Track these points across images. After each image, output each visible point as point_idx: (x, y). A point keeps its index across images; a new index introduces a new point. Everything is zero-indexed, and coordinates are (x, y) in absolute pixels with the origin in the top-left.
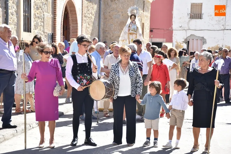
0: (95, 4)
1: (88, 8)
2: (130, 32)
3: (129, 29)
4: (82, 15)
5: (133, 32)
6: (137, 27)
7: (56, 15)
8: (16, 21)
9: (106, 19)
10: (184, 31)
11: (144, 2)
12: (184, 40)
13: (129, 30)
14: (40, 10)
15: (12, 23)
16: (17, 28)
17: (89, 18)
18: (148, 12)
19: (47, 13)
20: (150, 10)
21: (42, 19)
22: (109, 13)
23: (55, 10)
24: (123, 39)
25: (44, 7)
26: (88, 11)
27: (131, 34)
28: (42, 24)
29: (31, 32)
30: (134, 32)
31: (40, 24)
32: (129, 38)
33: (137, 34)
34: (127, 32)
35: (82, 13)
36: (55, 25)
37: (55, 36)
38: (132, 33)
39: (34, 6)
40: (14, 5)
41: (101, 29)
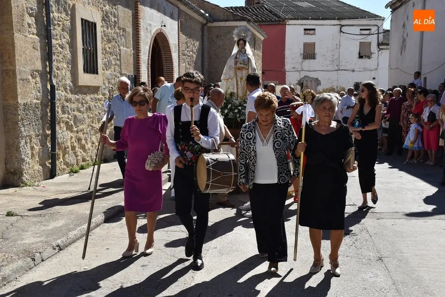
0: (197, 41)
1: (187, 44)
2: (238, 66)
3: (235, 61)
4: (179, 52)
5: (242, 66)
6: (249, 59)
7: (139, 50)
8: (69, 57)
9: (211, 58)
10: (298, 72)
11: (255, 38)
12: (297, 82)
13: (236, 63)
14: (113, 43)
15: (61, 60)
16: (71, 68)
17: (189, 56)
18: (260, 50)
19: (125, 48)
20: (261, 49)
21: (117, 56)
22: (215, 51)
23: (138, 44)
24: (227, 78)
25: (119, 39)
26: (188, 48)
27: (239, 69)
28: (118, 62)
29: (97, 73)
30: (245, 66)
31: (113, 63)
32: (236, 76)
33: (248, 69)
34: (233, 65)
35: (179, 50)
36: (138, 64)
37: (140, 78)
38: (240, 67)
39: (103, 37)
40: (65, 33)
41: (205, 71)
